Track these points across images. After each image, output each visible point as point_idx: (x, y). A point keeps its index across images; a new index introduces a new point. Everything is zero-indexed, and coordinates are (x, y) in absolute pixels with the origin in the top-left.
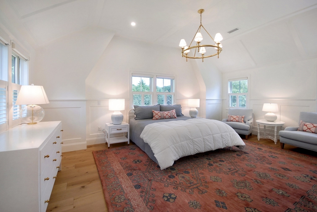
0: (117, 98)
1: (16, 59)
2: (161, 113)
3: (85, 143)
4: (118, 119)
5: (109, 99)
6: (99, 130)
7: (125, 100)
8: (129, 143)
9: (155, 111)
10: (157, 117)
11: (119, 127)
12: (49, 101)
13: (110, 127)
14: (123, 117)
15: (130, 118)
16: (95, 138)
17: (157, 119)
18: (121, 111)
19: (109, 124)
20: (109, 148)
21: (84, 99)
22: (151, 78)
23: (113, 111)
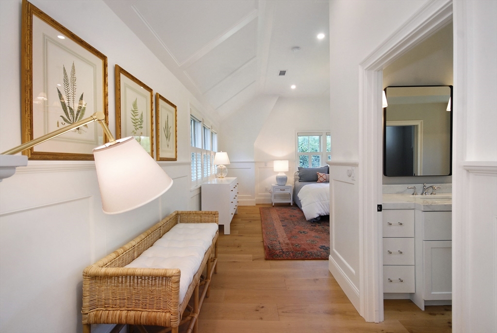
0: (281, 160)
1: (192, 122)
2: (326, 176)
3: (254, 200)
4: (282, 180)
5: (273, 160)
6: (266, 190)
7: (289, 162)
8: (292, 205)
9: (320, 173)
10: (321, 179)
11: (282, 187)
12: (230, 162)
13: (274, 187)
14: (287, 178)
15: (295, 180)
16: (263, 198)
17: (321, 182)
18: (285, 172)
19: (273, 185)
20: (273, 206)
21: (253, 160)
22: (320, 136)
23: (278, 172)
